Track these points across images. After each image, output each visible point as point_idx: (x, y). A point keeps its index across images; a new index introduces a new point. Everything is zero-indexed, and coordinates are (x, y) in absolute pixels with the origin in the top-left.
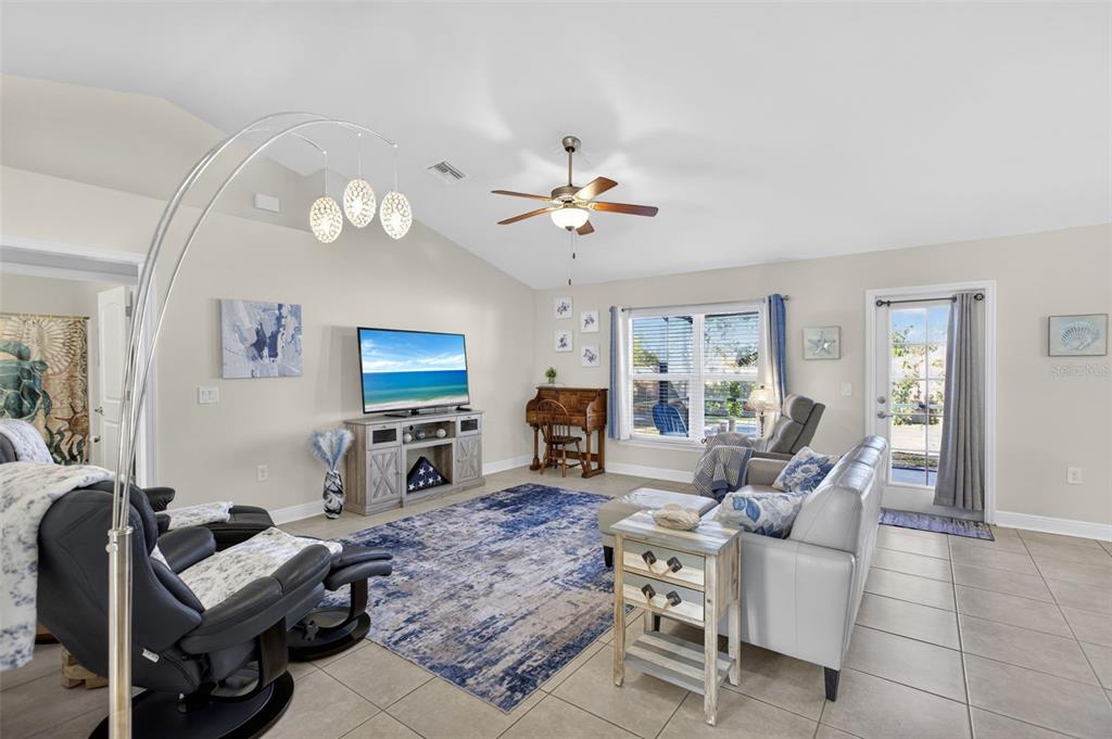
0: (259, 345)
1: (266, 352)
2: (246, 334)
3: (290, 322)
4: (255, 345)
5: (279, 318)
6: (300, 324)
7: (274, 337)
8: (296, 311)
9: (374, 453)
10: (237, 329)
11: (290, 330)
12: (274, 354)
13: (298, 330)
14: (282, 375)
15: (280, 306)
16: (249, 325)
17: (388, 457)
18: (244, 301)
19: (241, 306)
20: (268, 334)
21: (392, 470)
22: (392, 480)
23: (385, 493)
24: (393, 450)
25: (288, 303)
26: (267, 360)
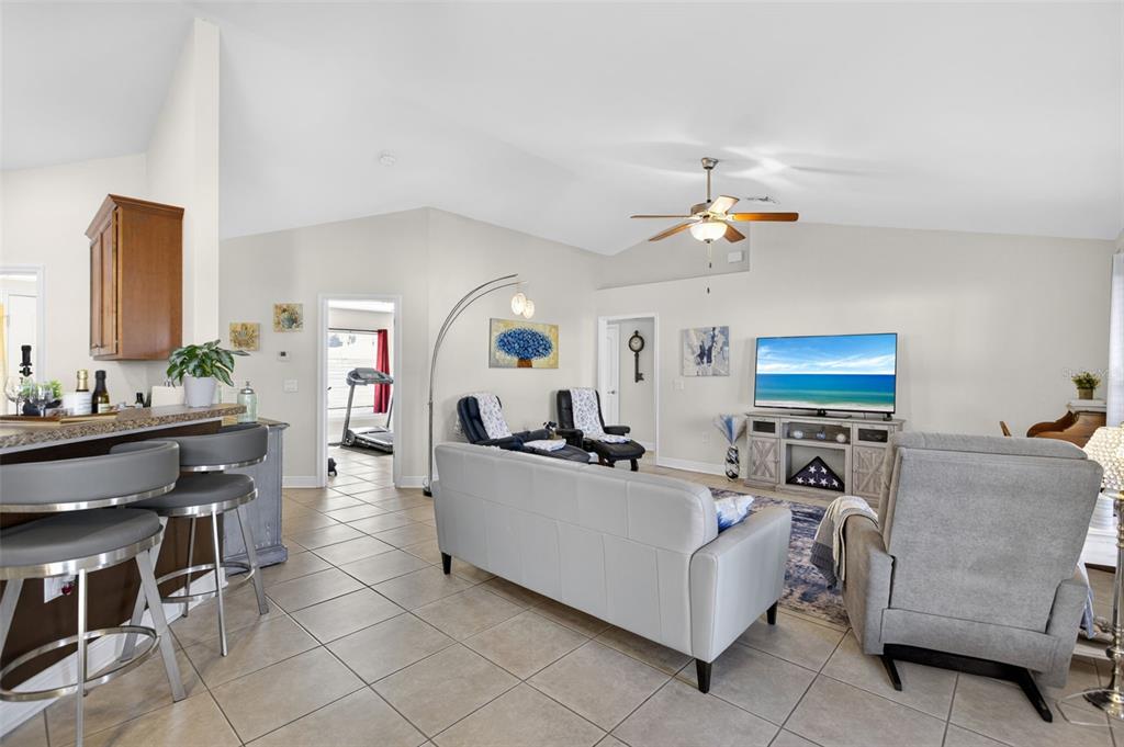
0: (701, 356)
1: (705, 360)
2: (695, 349)
3: (720, 339)
4: (699, 355)
5: (713, 337)
6: (727, 338)
7: (710, 349)
8: (725, 331)
9: (754, 438)
10: (690, 346)
11: (720, 345)
12: (709, 361)
13: (726, 343)
14: (714, 375)
15: (714, 329)
16: (696, 343)
17: (768, 445)
18: (695, 330)
19: (692, 332)
20: (707, 348)
21: (771, 457)
22: (772, 466)
23: (763, 474)
24: (774, 441)
25: (719, 324)
26: (705, 365)
